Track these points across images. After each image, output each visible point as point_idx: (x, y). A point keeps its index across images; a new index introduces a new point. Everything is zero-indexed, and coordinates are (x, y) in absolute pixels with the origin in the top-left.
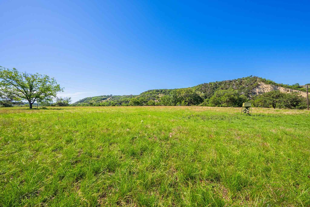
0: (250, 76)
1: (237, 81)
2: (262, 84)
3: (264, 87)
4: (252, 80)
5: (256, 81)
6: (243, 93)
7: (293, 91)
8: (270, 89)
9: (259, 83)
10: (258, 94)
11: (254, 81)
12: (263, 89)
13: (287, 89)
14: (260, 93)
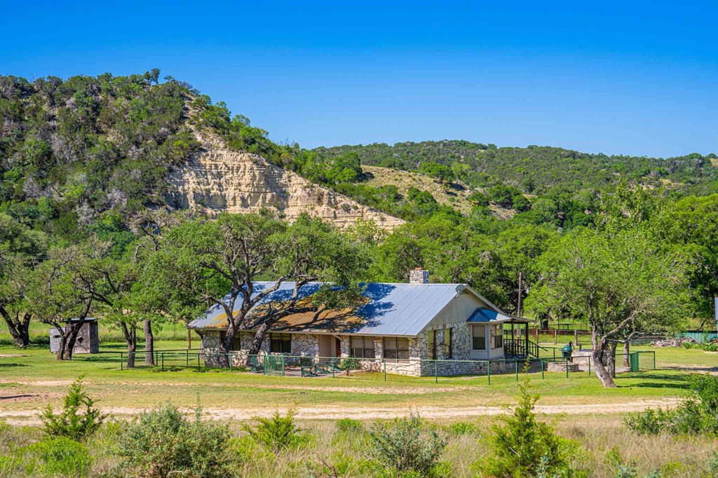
0: (148, 77)
1: (69, 92)
2: (210, 146)
3: (220, 164)
4: (164, 111)
5: (182, 118)
6: (115, 194)
7: (338, 198)
8: (248, 177)
9: (199, 138)
10: (192, 204)
11: (171, 117)
12: (219, 175)
13: (318, 188)
14: (206, 202)
